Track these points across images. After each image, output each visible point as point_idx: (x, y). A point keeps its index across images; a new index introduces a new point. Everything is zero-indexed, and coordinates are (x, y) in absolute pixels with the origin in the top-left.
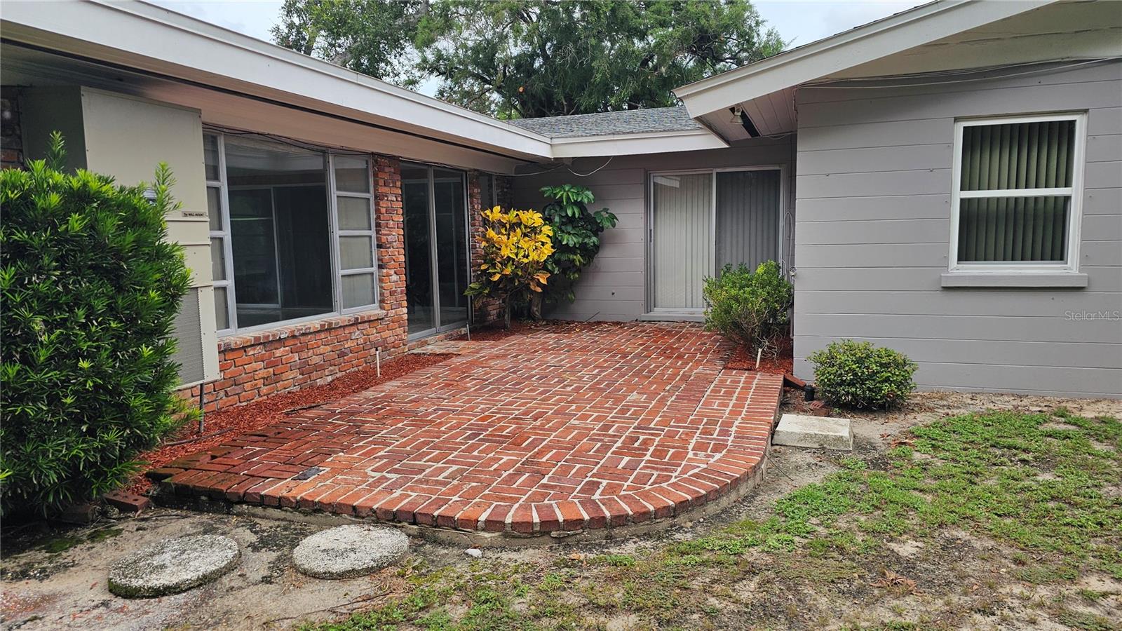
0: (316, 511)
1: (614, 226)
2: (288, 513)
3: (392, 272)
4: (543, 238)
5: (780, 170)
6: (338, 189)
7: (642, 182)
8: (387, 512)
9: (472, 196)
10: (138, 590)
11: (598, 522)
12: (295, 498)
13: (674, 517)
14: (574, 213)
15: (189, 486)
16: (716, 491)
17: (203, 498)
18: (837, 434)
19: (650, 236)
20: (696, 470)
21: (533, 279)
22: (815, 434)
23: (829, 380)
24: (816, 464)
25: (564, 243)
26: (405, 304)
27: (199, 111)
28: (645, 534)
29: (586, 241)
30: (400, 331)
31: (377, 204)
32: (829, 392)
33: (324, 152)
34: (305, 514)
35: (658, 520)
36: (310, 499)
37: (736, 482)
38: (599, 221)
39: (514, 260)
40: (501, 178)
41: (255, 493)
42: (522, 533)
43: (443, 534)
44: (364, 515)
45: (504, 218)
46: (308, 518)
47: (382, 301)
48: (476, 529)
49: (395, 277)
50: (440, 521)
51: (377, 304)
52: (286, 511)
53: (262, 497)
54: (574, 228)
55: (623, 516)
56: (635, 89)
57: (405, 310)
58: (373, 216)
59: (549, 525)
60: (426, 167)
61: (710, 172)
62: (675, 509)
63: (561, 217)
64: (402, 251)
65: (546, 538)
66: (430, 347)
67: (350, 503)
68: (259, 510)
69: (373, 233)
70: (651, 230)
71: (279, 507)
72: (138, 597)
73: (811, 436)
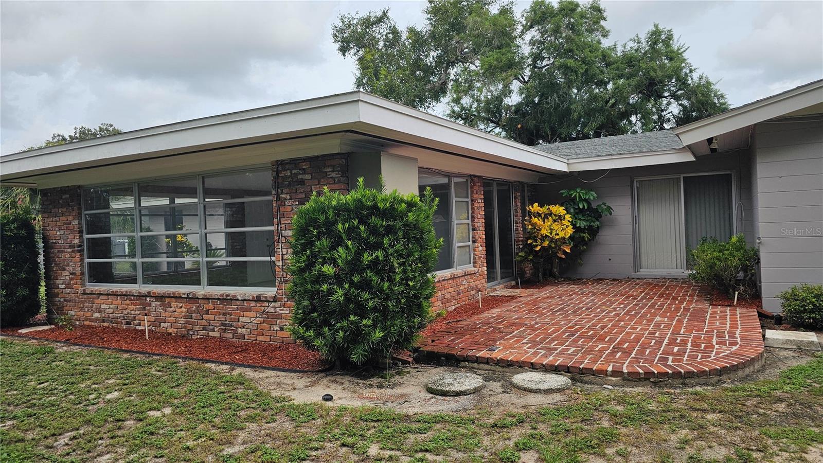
0: (509, 365)
1: (611, 214)
2: (492, 367)
3: (479, 245)
4: (566, 222)
5: (731, 174)
6: (456, 197)
7: (629, 184)
8: (551, 366)
9: (515, 198)
10: (448, 392)
11: (677, 375)
12: (496, 358)
13: (720, 376)
14: (584, 206)
15: (434, 352)
16: (743, 363)
17: (443, 358)
18: (809, 340)
19: (635, 221)
20: (725, 354)
21: (560, 249)
22: (794, 340)
23: (795, 309)
24: (799, 357)
25: (578, 226)
26: (485, 264)
27: (416, 159)
28: (704, 384)
29: (592, 224)
30: (483, 281)
31: (472, 205)
32: (796, 317)
33: (449, 176)
34: (503, 367)
35: (711, 377)
36: (505, 359)
37: (753, 361)
38: (600, 211)
39: (549, 236)
40: (530, 185)
41: (473, 356)
42: (633, 378)
43: (586, 378)
44: (538, 367)
45: (540, 210)
46: (504, 369)
47: (475, 263)
48: (607, 375)
49: (481, 248)
50: (584, 371)
51: (472, 265)
52: (491, 365)
53: (477, 357)
54: (583, 216)
55: (691, 372)
56: (602, 122)
57: (486, 268)
58: (470, 212)
59: (649, 375)
60: (492, 182)
61: (679, 177)
62: (720, 371)
63: (575, 209)
64: (484, 232)
65: (647, 382)
66: (498, 292)
67: (529, 361)
68: (475, 365)
69: (469, 222)
70: (636, 216)
71: (487, 363)
72: (448, 396)
73: (791, 341)
